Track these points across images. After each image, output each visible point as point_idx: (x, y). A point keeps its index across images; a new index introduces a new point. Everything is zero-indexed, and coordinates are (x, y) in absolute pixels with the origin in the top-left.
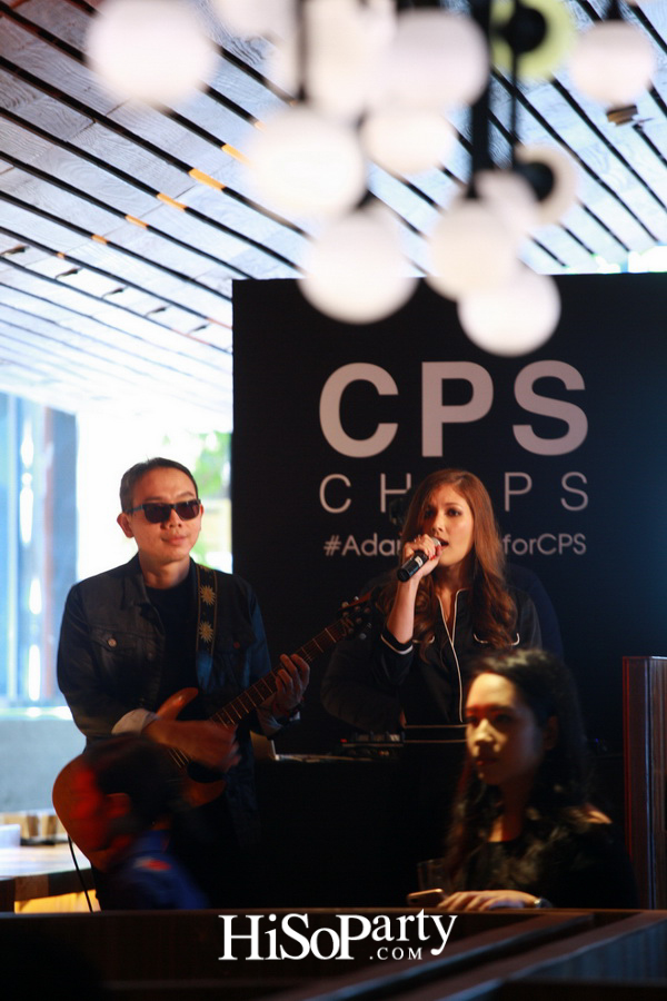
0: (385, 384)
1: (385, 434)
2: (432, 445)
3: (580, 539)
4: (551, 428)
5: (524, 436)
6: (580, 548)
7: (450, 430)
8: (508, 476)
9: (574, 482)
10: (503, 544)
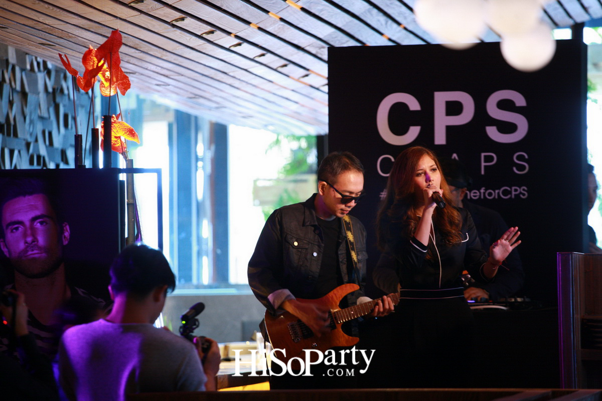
0: (414, 104)
1: (414, 132)
2: (440, 138)
3: (524, 190)
4: (507, 128)
5: (492, 132)
6: (524, 195)
7: (450, 129)
8: (483, 154)
9: (520, 158)
10: (480, 193)
